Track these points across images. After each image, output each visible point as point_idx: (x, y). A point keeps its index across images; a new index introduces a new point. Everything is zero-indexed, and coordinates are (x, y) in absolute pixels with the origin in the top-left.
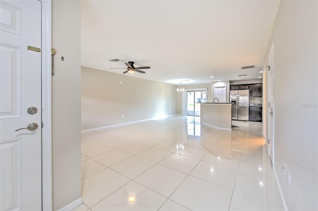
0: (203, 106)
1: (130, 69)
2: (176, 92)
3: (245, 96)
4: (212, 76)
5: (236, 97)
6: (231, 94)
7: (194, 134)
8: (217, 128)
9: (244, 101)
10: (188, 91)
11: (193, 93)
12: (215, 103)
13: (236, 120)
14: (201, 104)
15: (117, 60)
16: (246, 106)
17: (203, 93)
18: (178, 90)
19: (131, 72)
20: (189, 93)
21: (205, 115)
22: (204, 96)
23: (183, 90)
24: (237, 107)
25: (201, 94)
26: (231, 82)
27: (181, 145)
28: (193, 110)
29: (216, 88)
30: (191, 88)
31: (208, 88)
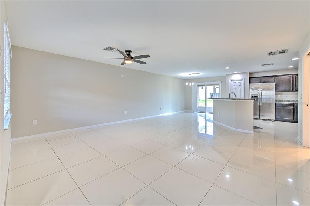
0: (216, 101)
1: (126, 58)
2: (186, 86)
3: (270, 90)
4: (227, 67)
5: (258, 92)
6: (251, 88)
7: (206, 132)
8: (234, 129)
9: (268, 96)
10: (199, 85)
11: (204, 87)
12: (231, 99)
13: (258, 119)
14: (214, 99)
15: (112, 49)
16: (271, 102)
17: (217, 87)
18: (187, 84)
19: (128, 62)
20: (200, 88)
21: (219, 113)
22: (218, 91)
23: (193, 84)
24: (259, 104)
25: (214, 88)
26: (250, 74)
27: (190, 146)
28: (205, 106)
29: (231, 81)
30: (202, 82)
31: (222, 81)
